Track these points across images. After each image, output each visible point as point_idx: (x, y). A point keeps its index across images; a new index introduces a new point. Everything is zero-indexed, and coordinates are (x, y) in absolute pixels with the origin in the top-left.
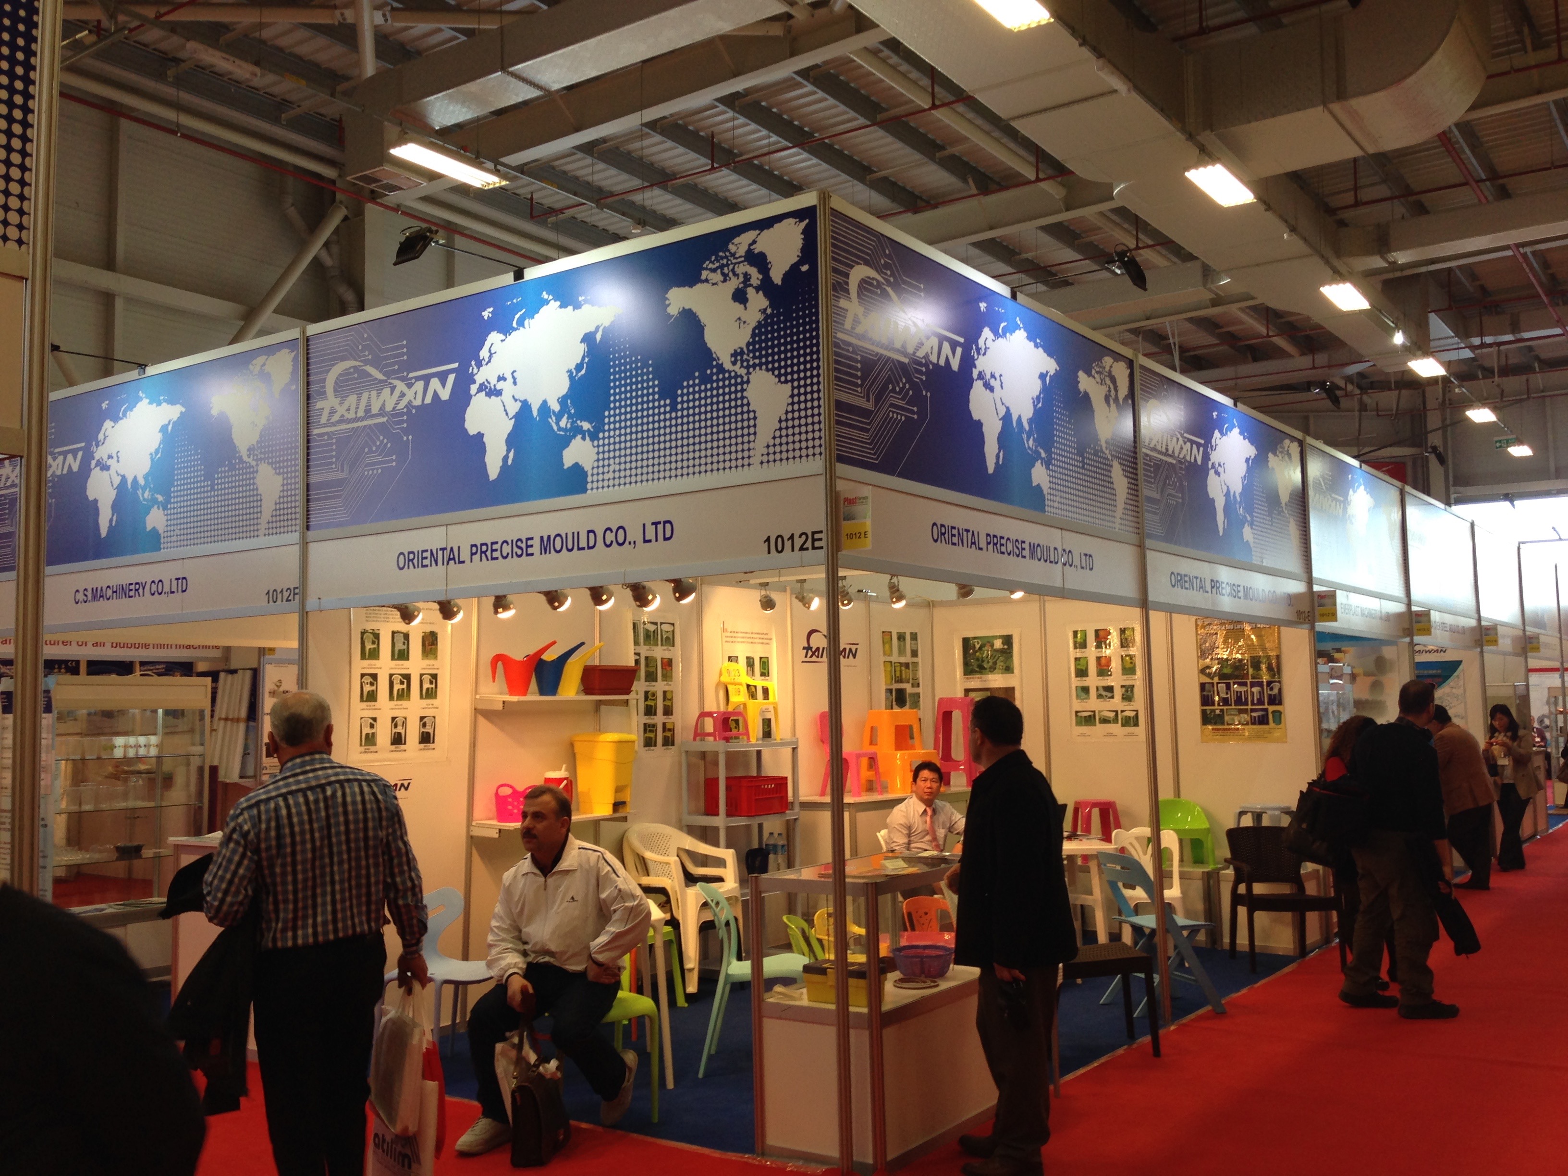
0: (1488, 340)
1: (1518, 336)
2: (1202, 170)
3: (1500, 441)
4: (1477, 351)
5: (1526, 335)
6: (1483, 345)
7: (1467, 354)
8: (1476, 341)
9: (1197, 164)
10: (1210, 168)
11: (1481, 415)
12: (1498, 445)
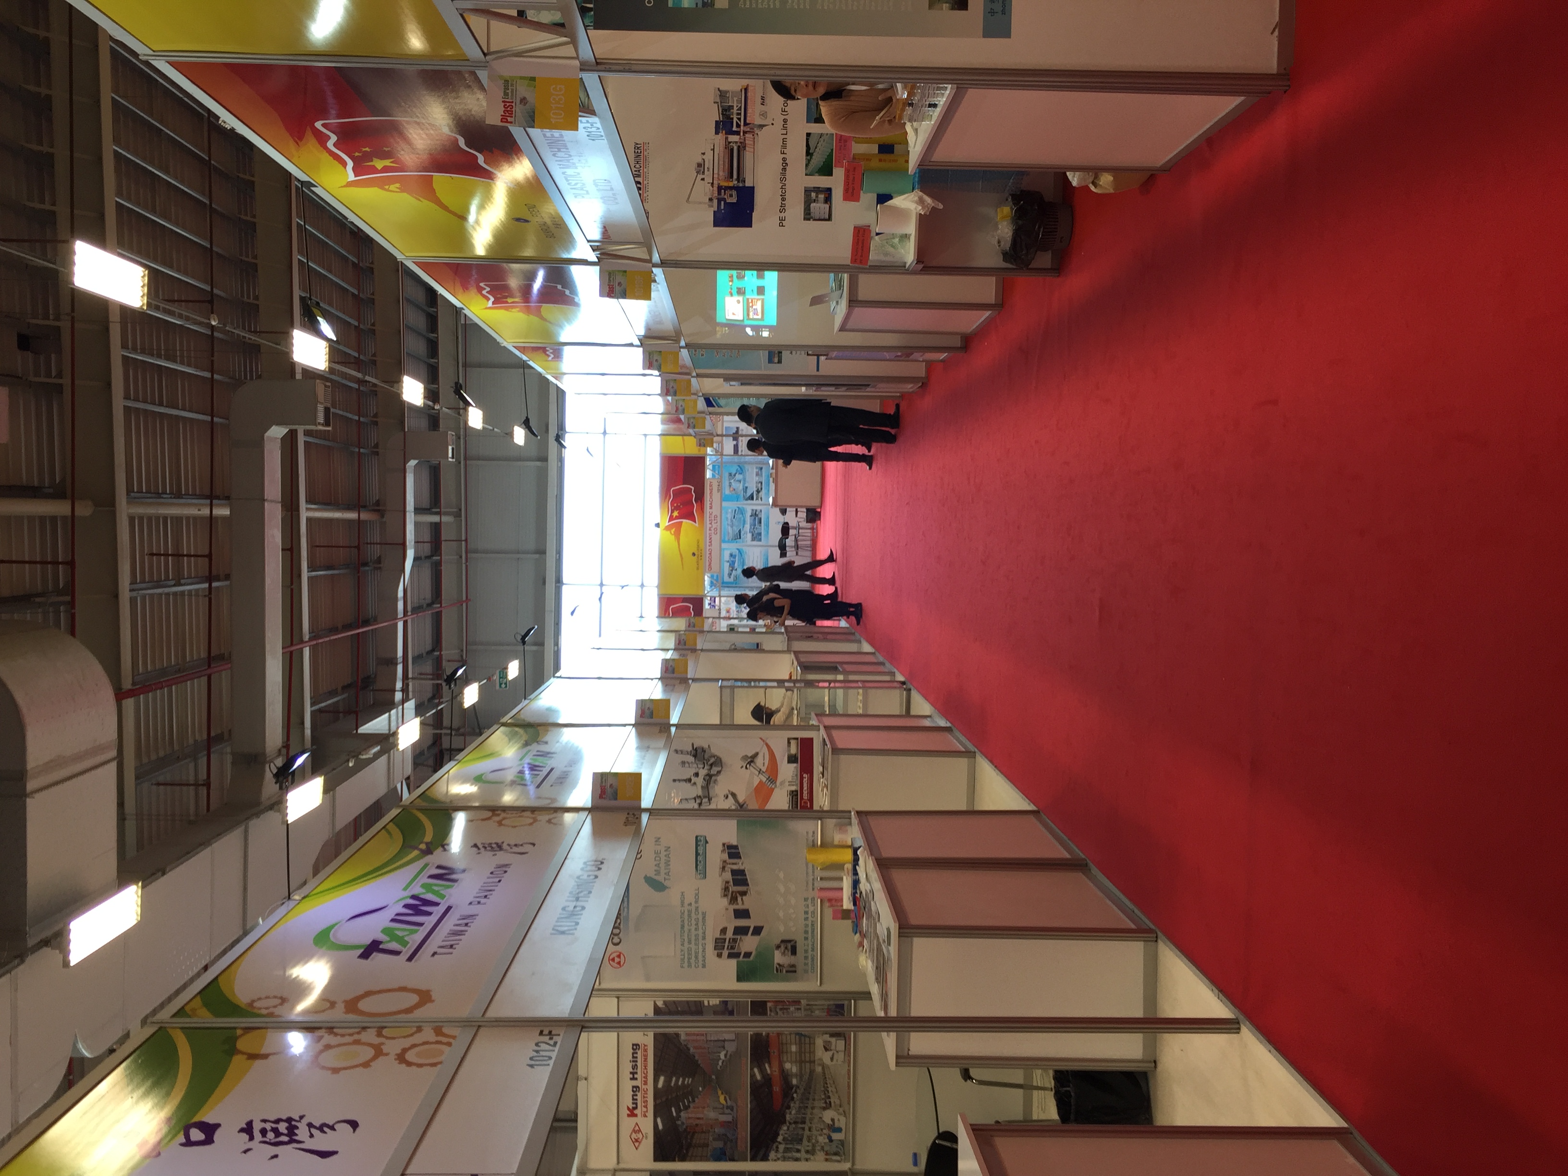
0: (399, 685)
1: (400, 660)
2: (72, 947)
3: (501, 684)
4: (411, 696)
5: (400, 653)
6: (404, 690)
7: (410, 705)
8: (398, 696)
9: (65, 952)
10: (72, 936)
11: (471, 695)
12: (503, 686)
